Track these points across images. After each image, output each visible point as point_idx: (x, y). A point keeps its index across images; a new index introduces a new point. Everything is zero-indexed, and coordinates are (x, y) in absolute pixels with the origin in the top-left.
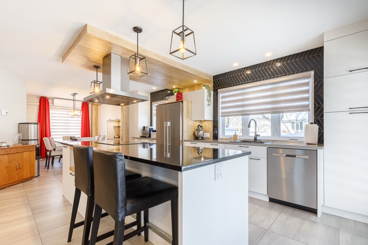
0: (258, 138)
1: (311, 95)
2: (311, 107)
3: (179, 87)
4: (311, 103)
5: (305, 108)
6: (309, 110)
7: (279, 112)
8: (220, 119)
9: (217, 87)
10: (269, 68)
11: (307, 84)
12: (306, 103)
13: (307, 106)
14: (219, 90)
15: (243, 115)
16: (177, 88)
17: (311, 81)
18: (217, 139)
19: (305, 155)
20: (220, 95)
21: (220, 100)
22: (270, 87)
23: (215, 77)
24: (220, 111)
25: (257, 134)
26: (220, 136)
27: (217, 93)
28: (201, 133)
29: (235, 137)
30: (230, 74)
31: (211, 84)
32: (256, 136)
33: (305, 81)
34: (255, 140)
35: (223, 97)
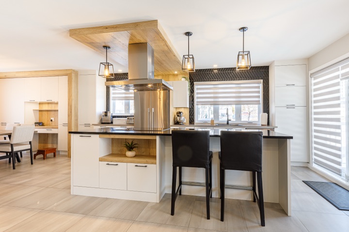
0: (230, 122)
1: (261, 94)
4: (261, 99)
5: (258, 102)
6: (260, 104)
8: (196, 107)
9: (193, 80)
10: (233, 73)
11: (258, 87)
12: (257, 99)
13: (259, 101)
14: (195, 83)
15: (215, 105)
17: (261, 85)
18: (194, 124)
20: (196, 87)
21: (196, 91)
24: (196, 100)
25: (229, 119)
26: (196, 121)
27: (193, 84)
28: (182, 118)
29: (212, 121)
30: (203, 72)
31: (188, 77)
32: (228, 121)
33: (257, 85)
34: (228, 123)
35: (198, 89)
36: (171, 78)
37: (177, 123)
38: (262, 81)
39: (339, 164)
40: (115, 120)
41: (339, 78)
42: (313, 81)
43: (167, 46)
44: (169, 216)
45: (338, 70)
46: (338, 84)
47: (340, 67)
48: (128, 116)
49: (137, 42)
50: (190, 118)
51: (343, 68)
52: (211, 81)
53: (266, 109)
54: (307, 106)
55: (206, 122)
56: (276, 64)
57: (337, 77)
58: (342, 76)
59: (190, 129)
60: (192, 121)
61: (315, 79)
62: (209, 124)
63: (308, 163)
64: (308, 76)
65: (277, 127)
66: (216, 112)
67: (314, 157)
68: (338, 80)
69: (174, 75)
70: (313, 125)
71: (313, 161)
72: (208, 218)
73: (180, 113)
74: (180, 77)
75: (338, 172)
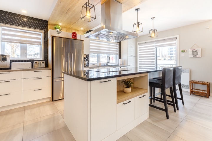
29: (100, 64)
34: (107, 65)
40: (14, 66)
42: (139, 47)
51: (156, 43)
55: (94, 64)
64: (137, 44)
68: (154, 47)
73: (85, 58)
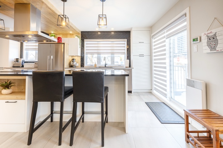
0: (107, 65)
1: (126, 48)
2: (126, 53)
3: (56, 33)
6: (125, 54)
7: (114, 54)
8: (85, 55)
9: (83, 38)
10: (109, 34)
11: (124, 44)
12: (124, 51)
13: (125, 52)
14: (85, 40)
15: (98, 54)
16: (53, 33)
17: (126, 43)
18: (84, 67)
19: (128, 71)
20: (85, 43)
21: (85, 45)
22: (110, 42)
23: (82, 32)
24: (85, 51)
25: (106, 63)
26: (85, 65)
27: (84, 41)
28: (75, 63)
29: (95, 65)
30: (90, 33)
31: (80, 36)
32: (106, 64)
33: (124, 42)
34: (105, 66)
35: (87, 44)
36: (69, 36)
37: (71, 66)
38: (126, 40)
39: (166, 90)
40: (26, 65)
41: (165, 37)
42: (154, 40)
43: (50, 9)
44: (26, 145)
45: (164, 33)
46: (164, 41)
47: (165, 31)
48: (35, 62)
49: (22, 2)
50: (81, 63)
51: (167, 32)
52: (96, 39)
53: (129, 57)
54: (151, 55)
55: (92, 66)
56: (133, 29)
57: (164, 37)
58: (167, 36)
59: (81, 70)
60: (82, 65)
61: (154, 39)
62: (94, 66)
63: (151, 90)
64: (151, 37)
65: (133, 68)
66: (99, 59)
67: (154, 86)
68: (165, 39)
69: (71, 34)
70: (153, 67)
71: (154, 88)
72: (60, 144)
73: (73, 59)
74: (74, 36)
75: (165, 95)
